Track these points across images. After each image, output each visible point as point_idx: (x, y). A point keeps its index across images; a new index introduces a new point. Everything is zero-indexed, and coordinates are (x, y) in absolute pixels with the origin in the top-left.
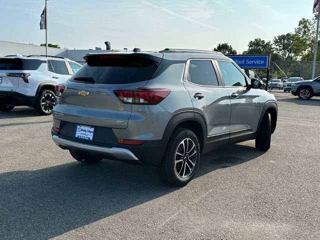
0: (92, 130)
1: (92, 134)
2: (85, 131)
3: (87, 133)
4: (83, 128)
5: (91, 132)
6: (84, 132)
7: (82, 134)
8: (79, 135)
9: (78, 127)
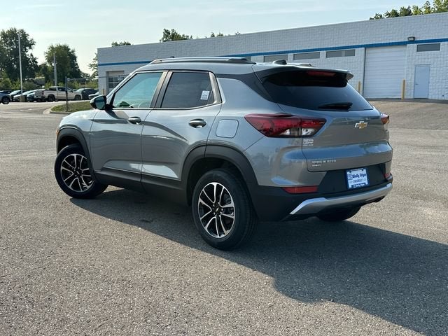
0: (364, 172)
1: (366, 177)
2: (357, 176)
3: (361, 178)
4: (354, 173)
5: (364, 175)
6: (357, 178)
7: (355, 181)
8: (353, 184)
9: (348, 173)
